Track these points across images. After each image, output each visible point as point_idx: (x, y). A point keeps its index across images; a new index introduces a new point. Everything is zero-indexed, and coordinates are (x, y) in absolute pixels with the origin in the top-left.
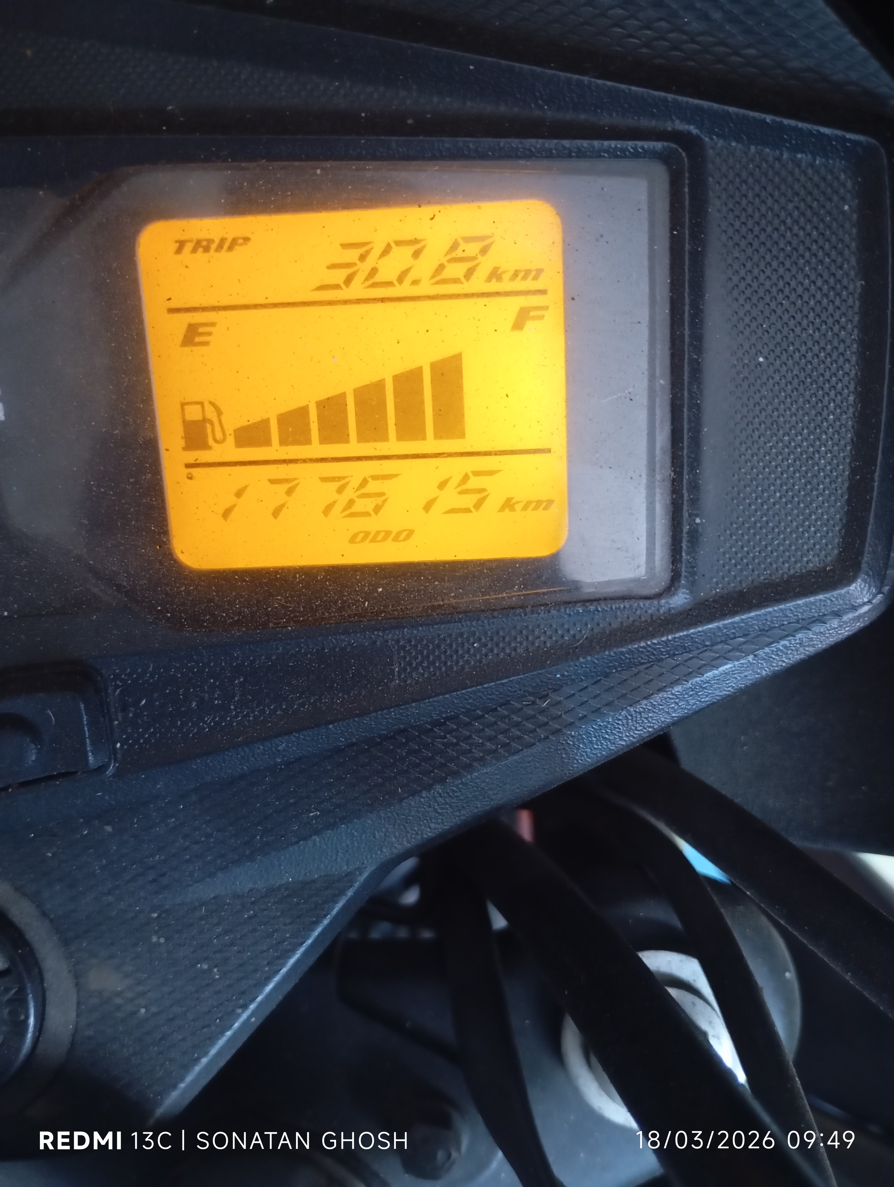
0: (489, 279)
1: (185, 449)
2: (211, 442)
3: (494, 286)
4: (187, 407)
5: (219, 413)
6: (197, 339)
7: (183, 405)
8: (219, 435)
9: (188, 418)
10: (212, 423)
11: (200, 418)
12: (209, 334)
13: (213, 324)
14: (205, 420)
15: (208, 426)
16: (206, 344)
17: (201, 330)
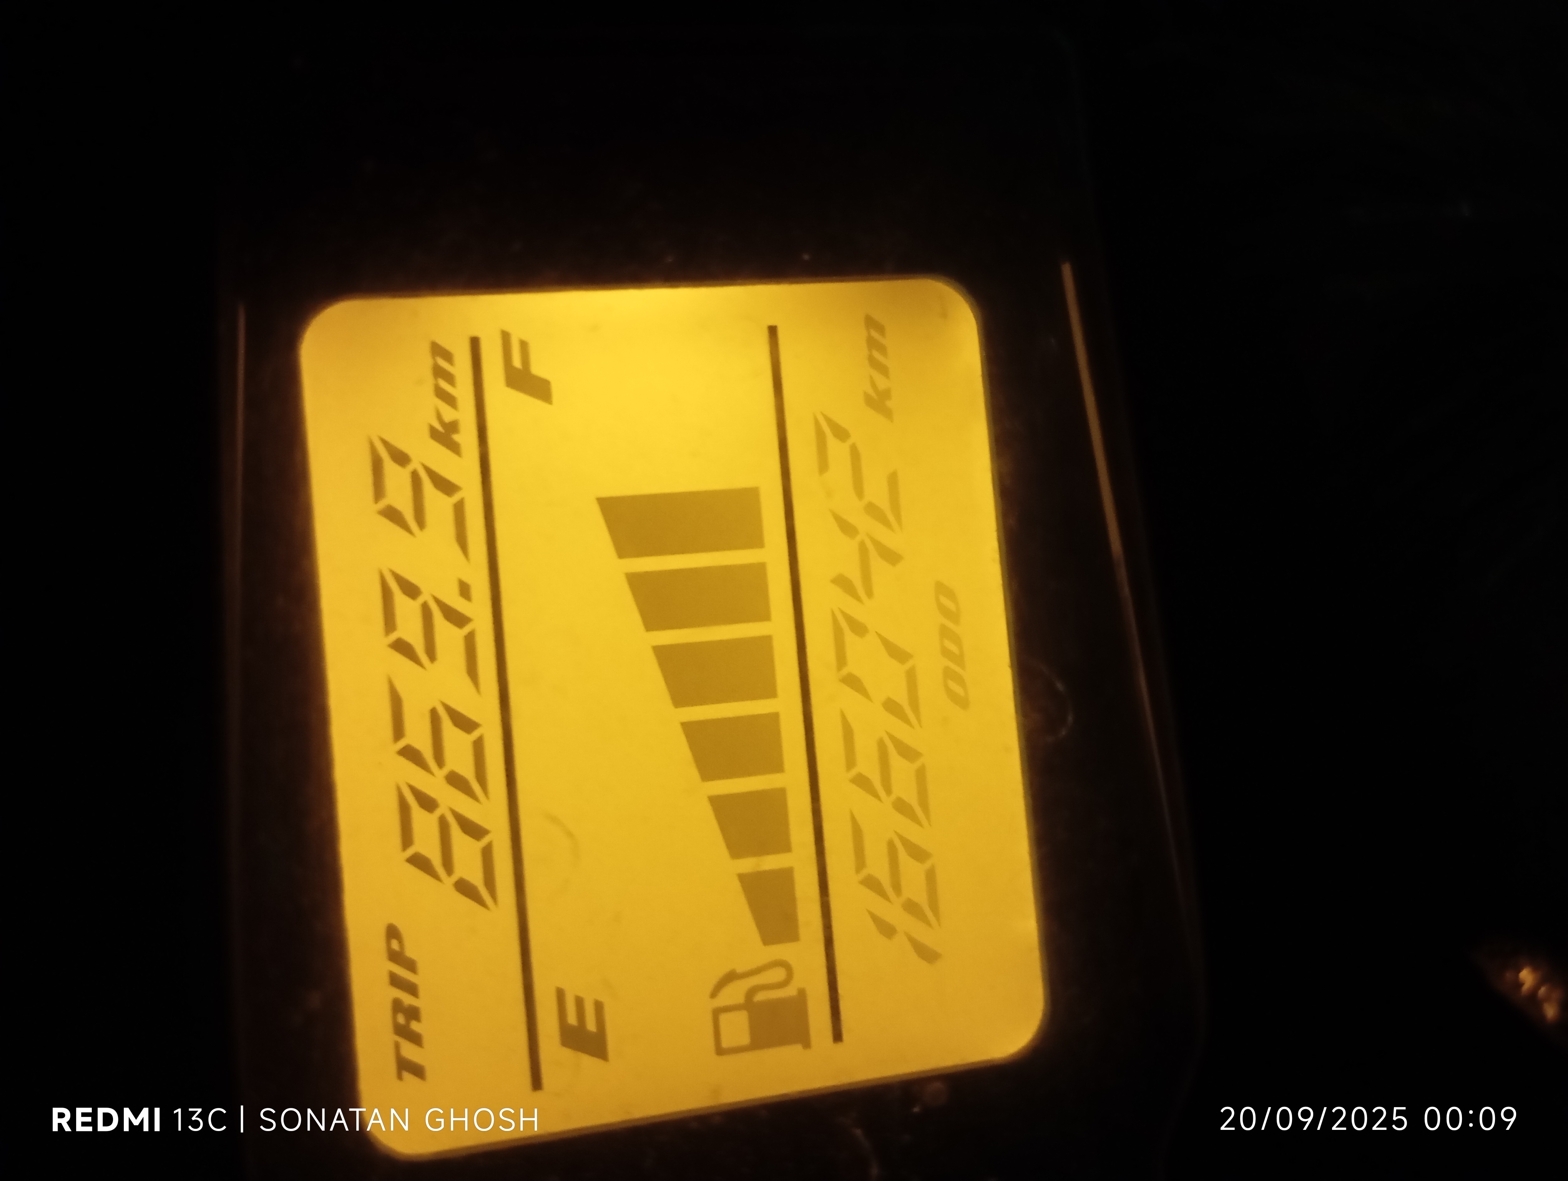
0: (454, 448)
1: (807, 1044)
2: (790, 991)
3: (467, 437)
4: (725, 1044)
5: (730, 977)
6: (591, 1025)
7: (720, 1051)
8: (777, 975)
9: (745, 1039)
10: (751, 993)
12: (579, 1003)
13: (560, 995)
14: (749, 1004)
15: (760, 997)
16: (599, 1007)
17: (572, 1019)
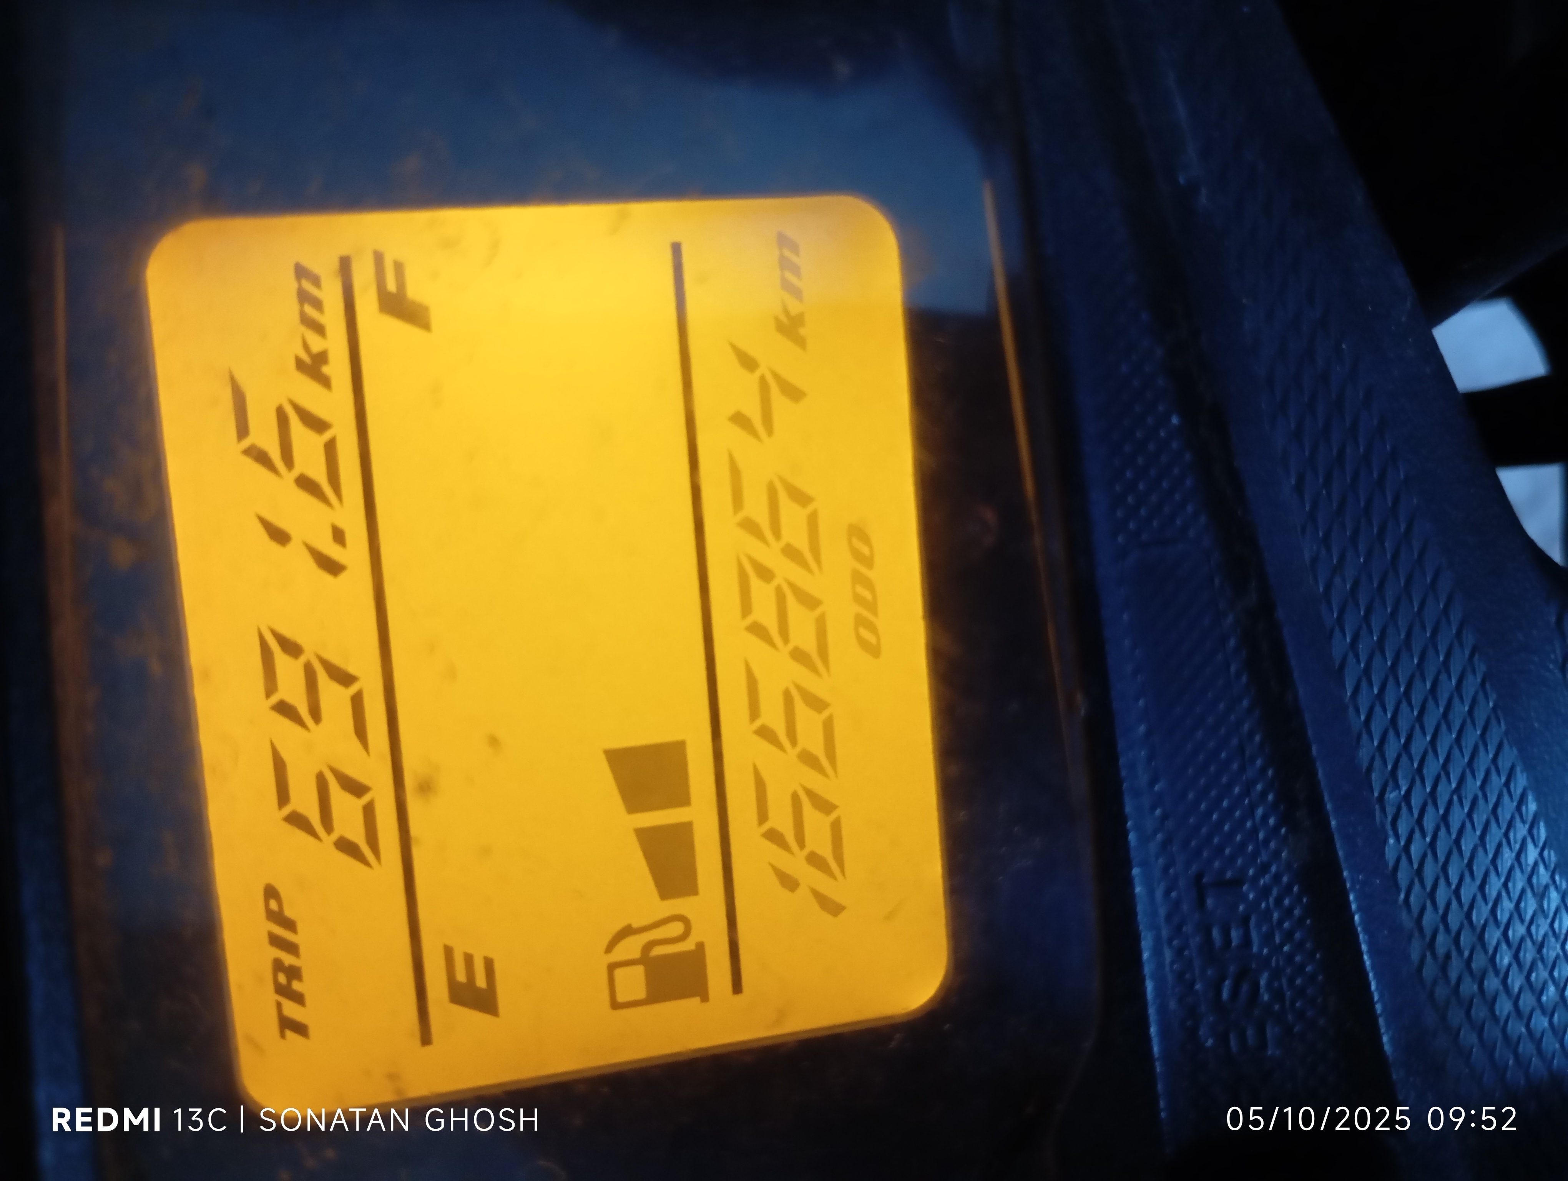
0: (324, 381)
1: (705, 998)
2: (688, 946)
3: (338, 371)
4: (621, 998)
5: (627, 932)
6: (481, 982)
7: (616, 1005)
8: (676, 929)
9: (641, 993)
10: (649, 946)
11: (639, 971)
12: (469, 959)
13: (448, 952)
14: (645, 959)
15: (658, 951)
16: (489, 966)
17: (461, 976)
